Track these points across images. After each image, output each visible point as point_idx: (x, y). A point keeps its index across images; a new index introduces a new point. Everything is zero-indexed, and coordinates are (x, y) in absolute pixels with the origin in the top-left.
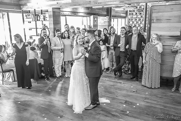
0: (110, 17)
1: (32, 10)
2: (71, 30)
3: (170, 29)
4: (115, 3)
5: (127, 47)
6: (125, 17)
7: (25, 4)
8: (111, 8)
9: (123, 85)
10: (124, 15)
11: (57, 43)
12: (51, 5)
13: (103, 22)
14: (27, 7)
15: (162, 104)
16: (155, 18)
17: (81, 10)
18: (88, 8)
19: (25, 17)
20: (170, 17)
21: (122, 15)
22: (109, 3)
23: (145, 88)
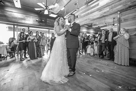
3: (135, 24)
5: (106, 40)
9: (100, 61)
16: (123, 20)
20: (135, 16)
23: (116, 65)
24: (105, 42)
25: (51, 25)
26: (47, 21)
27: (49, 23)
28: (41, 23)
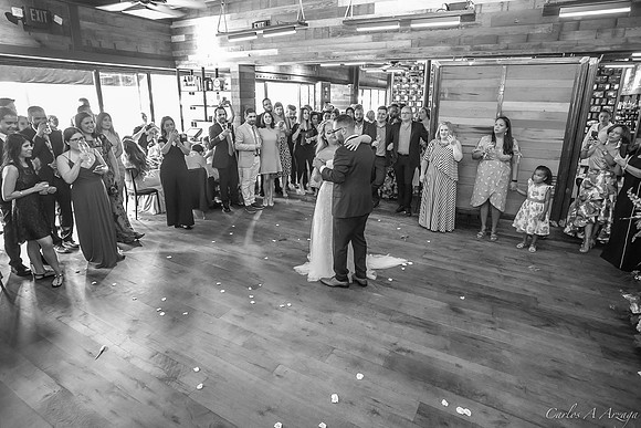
0: (356, 85)
1: (197, 69)
2: (277, 111)
3: (475, 114)
4: (366, 57)
5: (390, 147)
6: (385, 87)
7: (184, 58)
8: (357, 67)
9: (380, 225)
10: (385, 83)
11: (247, 137)
12: (236, 60)
13: (340, 95)
14: (186, 62)
15: (458, 263)
16: (447, 91)
17: (298, 71)
18: (311, 67)
19: (183, 83)
20: (476, 89)
21: (379, 81)
22: (356, 58)
23: (425, 231)
24: (387, 151)
25: (106, 45)
26: (84, 24)
27: (93, 34)
28: (45, 37)
